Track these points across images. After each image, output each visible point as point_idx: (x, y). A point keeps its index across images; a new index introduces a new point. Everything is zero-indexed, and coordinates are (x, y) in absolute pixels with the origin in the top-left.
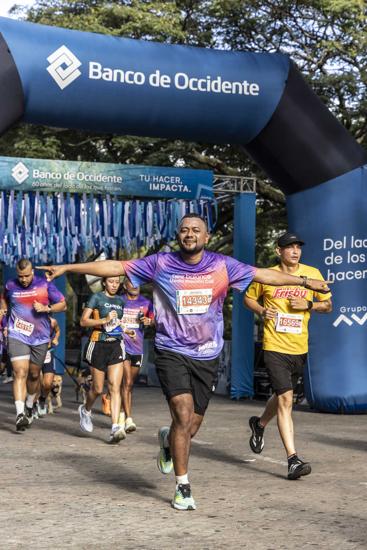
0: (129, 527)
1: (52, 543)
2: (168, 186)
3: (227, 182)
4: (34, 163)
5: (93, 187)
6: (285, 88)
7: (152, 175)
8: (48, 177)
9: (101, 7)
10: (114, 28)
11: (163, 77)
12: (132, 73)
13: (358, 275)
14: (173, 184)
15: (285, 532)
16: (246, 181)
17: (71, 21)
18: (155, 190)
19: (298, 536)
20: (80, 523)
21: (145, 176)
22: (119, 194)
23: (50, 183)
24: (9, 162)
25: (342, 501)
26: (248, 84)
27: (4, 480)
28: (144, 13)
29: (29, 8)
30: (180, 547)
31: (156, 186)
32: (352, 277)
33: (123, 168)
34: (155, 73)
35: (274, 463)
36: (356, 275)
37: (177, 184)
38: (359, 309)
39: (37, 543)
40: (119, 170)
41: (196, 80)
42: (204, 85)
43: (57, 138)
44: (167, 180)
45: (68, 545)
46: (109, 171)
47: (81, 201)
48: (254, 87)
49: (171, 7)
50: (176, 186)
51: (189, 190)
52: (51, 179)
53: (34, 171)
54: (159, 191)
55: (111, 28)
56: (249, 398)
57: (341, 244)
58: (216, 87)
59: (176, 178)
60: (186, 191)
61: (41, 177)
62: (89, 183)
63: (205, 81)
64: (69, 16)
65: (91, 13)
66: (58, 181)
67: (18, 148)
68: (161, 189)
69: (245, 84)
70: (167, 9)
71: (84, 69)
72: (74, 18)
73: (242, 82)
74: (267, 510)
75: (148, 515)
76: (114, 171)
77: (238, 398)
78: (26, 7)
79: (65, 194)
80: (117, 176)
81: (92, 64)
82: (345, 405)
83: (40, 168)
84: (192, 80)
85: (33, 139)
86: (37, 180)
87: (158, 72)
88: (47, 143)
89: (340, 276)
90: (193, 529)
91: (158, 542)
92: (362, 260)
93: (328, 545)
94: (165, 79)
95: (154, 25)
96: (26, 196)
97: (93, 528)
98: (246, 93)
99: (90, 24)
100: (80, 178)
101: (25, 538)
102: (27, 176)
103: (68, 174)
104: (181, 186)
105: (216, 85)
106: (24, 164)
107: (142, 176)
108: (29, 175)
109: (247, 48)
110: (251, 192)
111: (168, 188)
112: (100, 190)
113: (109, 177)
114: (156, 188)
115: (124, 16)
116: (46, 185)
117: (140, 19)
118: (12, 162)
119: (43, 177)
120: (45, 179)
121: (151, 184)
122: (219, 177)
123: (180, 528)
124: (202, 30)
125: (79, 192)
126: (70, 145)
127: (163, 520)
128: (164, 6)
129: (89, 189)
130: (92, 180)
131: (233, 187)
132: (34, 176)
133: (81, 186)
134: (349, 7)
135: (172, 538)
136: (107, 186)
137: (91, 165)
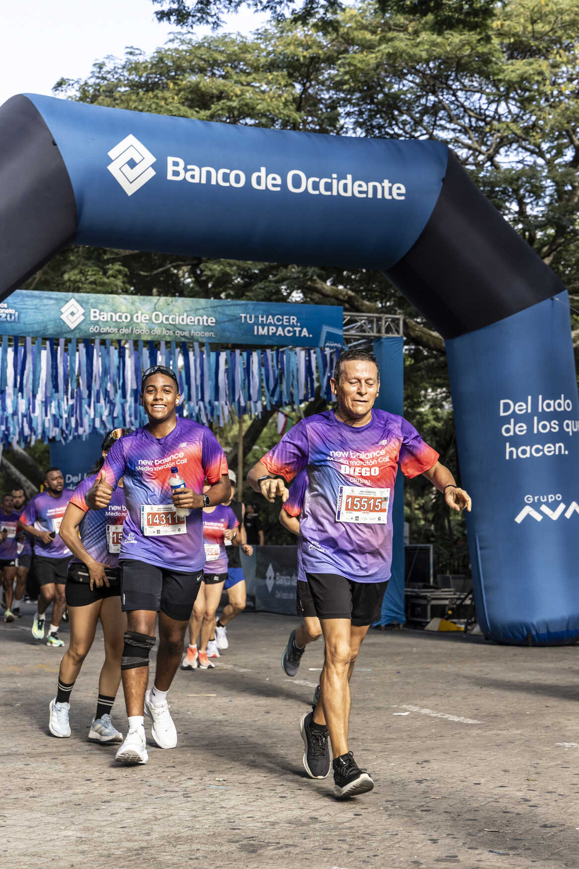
0: (233, 811)
1: (124, 836)
2: (280, 329)
3: (363, 322)
4: (92, 301)
5: (174, 333)
6: (443, 187)
7: (256, 314)
8: (112, 319)
9: (182, 80)
10: (201, 109)
11: (271, 176)
12: (228, 171)
13: (550, 450)
14: (287, 326)
15: (452, 815)
16: (390, 320)
17: (141, 100)
18: (262, 335)
19: (471, 820)
20: (164, 806)
21: (248, 316)
22: (211, 341)
23: (114, 327)
24: (56, 299)
25: (533, 769)
26: (390, 185)
27: (57, 747)
28: (243, 87)
29: (82, 83)
30: (305, 839)
31: (263, 329)
32: (541, 453)
33: (216, 304)
34: (260, 171)
35: (436, 717)
36: (546, 450)
37: (293, 326)
38: (552, 498)
39: (103, 836)
40: (212, 307)
41: (317, 179)
42: (328, 187)
43: (123, 265)
44: (278, 320)
45: (147, 838)
46: (197, 309)
47: (159, 353)
48: (399, 188)
49: (280, 78)
50: (291, 329)
51: (309, 334)
52: (116, 321)
53: (92, 310)
54: (268, 337)
55: (197, 109)
56: (398, 625)
57: (525, 406)
58: (345, 190)
59: (292, 317)
60: (305, 336)
61: (102, 319)
62: (169, 327)
63: (329, 180)
64: (138, 94)
65: (168, 89)
66: (125, 324)
67: (69, 280)
68: (270, 334)
69: (386, 183)
70: (274, 81)
71: (160, 167)
72: (145, 96)
73: (381, 182)
74: (426, 783)
75: (259, 794)
76: (204, 309)
77: (383, 625)
78: (77, 82)
79: (136, 343)
80: (208, 316)
81: (170, 160)
82: (534, 633)
83: (101, 307)
84: (311, 180)
85: (91, 267)
86: (96, 323)
87: (263, 169)
88: (110, 272)
89: (524, 452)
90: (322, 812)
91: (274, 831)
92: (555, 428)
93: (513, 832)
94: (274, 179)
95: (257, 104)
96: (81, 346)
97: (182, 813)
98: (388, 197)
99: (167, 105)
100: (156, 320)
101: (87, 829)
102: (83, 318)
103: (139, 314)
104: (297, 329)
105: (345, 186)
106: (78, 301)
107: (243, 315)
108: (86, 317)
109: (387, 133)
110: (396, 335)
111: (280, 331)
112: (184, 337)
113: (197, 318)
114: (263, 332)
115: (215, 91)
116: (109, 331)
117: (237, 96)
118: (61, 299)
119: (105, 320)
120: (107, 321)
121: (256, 327)
122: (351, 316)
123: (304, 812)
124: (324, 110)
125: (155, 339)
126: (142, 273)
127: (280, 800)
128: (270, 77)
129: (169, 336)
130: (174, 323)
131: (372, 329)
132: (92, 319)
133: (158, 331)
134: (530, 75)
135: (294, 826)
136: (195, 330)
137: (172, 302)
